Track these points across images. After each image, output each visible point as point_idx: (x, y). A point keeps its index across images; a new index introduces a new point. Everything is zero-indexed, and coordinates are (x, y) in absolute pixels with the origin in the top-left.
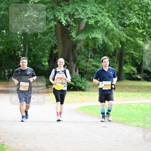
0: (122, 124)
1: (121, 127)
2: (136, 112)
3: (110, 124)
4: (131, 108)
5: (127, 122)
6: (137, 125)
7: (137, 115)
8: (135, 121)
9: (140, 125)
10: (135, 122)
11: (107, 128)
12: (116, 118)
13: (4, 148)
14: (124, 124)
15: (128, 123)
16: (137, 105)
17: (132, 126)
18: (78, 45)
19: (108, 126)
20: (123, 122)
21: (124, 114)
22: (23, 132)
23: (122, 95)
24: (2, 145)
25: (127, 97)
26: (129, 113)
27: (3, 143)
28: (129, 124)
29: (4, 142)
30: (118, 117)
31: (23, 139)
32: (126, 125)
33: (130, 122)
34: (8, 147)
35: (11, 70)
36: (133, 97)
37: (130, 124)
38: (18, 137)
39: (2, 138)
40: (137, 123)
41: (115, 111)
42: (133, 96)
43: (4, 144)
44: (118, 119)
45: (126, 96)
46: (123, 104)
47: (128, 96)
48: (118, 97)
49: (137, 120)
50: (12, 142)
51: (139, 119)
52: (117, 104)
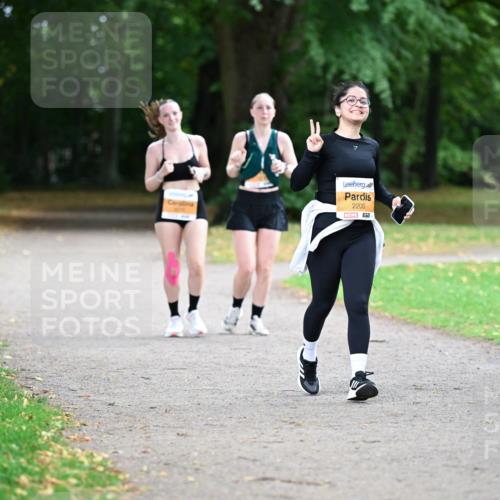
0: (434, 331)
1: (433, 342)
2: (481, 292)
3: (397, 333)
4: (465, 279)
5: (452, 324)
6: (483, 335)
7: (485, 304)
8: (481, 323)
9: (495, 334)
10: (480, 326)
11: (384, 344)
12: (416, 311)
13: (44, 411)
14: (442, 334)
15: (456, 328)
16: (486, 270)
17: (469, 338)
18: (291, 69)
19: (387, 340)
20: (440, 324)
21: (442, 298)
22: (106, 358)
23: (437, 236)
24: (39, 401)
25: (453, 245)
26: (458, 295)
27: (42, 396)
28: (458, 331)
29: (45, 392)
30: (422, 311)
31: (109, 380)
32: (448, 335)
33: (462, 326)
34: (58, 407)
35: (68, 153)
36: (473, 243)
37: (461, 332)
38: (91, 376)
39: (39, 379)
40: (486, 327)
41: (412, 289)
42: (471, 238)
43: (44, 399)
44: (423, 314)
45: (449, 240)
46: (440, 266)
47: (455, 240)
48: (422, 244)
49: (485, 319)
50: (70, 393)
51: (491, 315)
52: (420, 265)
